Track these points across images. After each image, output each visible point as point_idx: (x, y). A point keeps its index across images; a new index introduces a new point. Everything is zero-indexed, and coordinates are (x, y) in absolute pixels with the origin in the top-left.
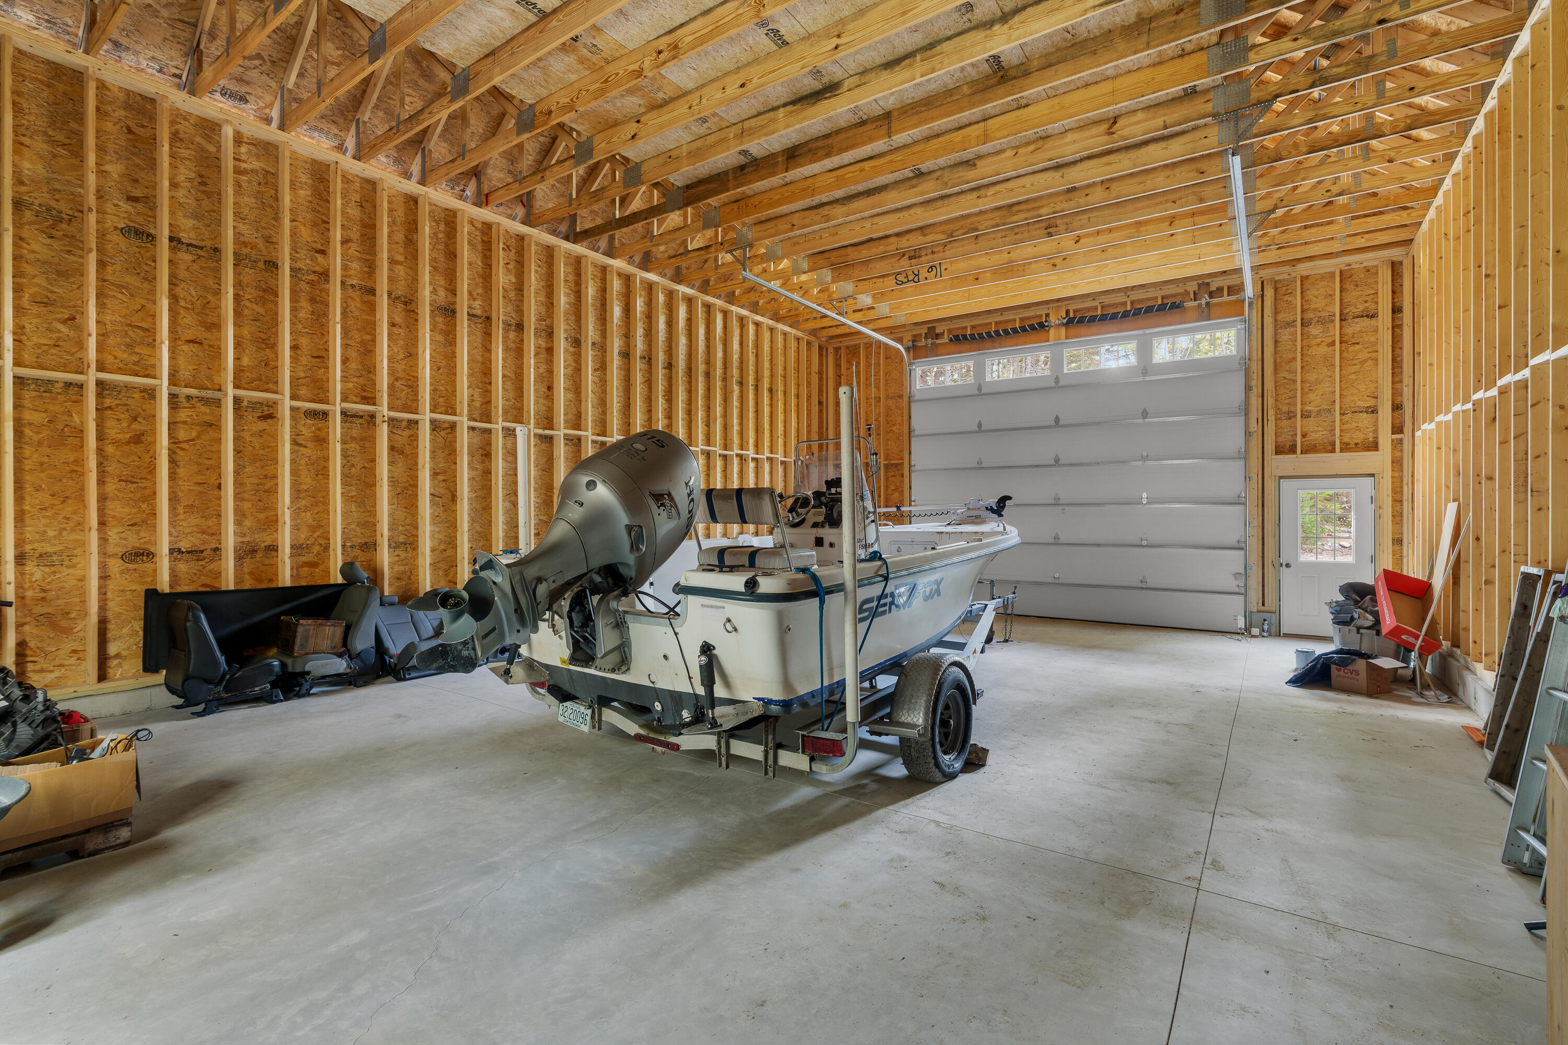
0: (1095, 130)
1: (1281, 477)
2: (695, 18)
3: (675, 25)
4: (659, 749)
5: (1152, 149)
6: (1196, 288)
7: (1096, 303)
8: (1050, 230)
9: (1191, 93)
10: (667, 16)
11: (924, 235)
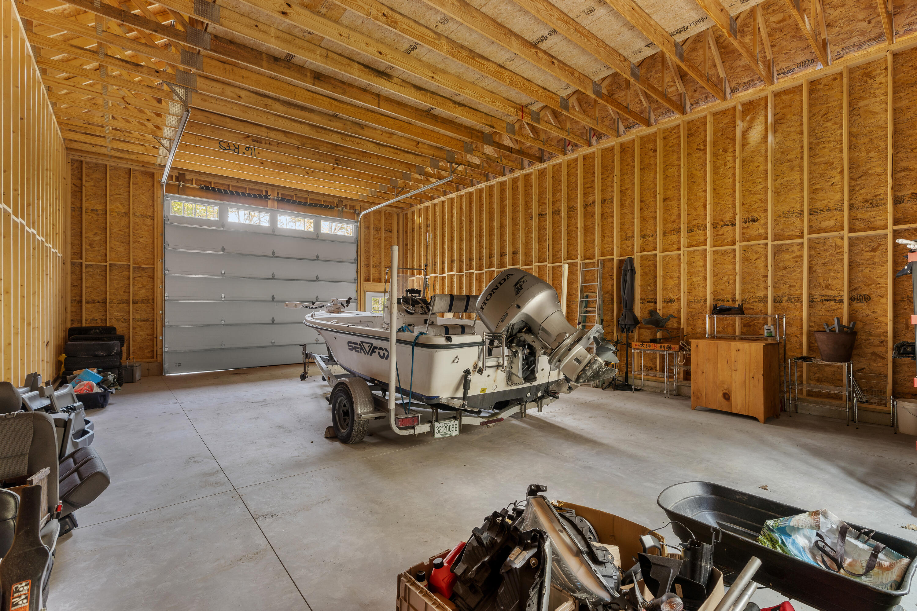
0: (411, 143)
1: (367, 291)
2: (409, 18)
3: (398, 10)
4: (491, 425)
5: (411, 156)
6: (337, 201)
7: (292, 194)
8: (337, 162)
9: (441, 149)
10: (402, 6)
11: (287, 137)
